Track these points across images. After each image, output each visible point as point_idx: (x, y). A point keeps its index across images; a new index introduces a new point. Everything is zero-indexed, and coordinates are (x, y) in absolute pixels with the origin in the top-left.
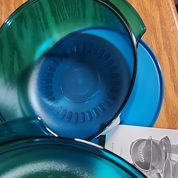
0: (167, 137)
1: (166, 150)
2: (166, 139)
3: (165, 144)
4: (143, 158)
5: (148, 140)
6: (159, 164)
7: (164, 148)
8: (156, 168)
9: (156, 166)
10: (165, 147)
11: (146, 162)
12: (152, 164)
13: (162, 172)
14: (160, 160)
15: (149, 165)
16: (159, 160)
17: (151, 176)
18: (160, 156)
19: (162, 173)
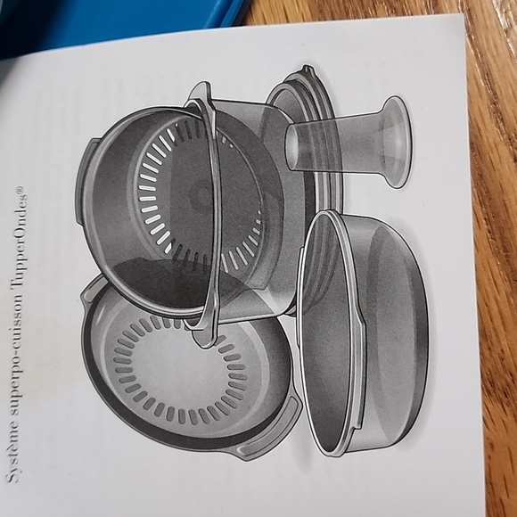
0: (307, 71)
1: (305, 157)
2: (306, 83)
3: (299, 120)
4: (162, 232)
5: (192, 108)
6: (271, 252)
7: (293, 148)
8: (249, 283)
9: (249, 272)
10: (303, 138)
11: (181, 258)
12: (227, 261)
13: (294, 303)
14: (271, 228)
15: (207, 270)
16: (266, 228)
17: (220, 346)
18: (273, 201)
19: (291, 311)
